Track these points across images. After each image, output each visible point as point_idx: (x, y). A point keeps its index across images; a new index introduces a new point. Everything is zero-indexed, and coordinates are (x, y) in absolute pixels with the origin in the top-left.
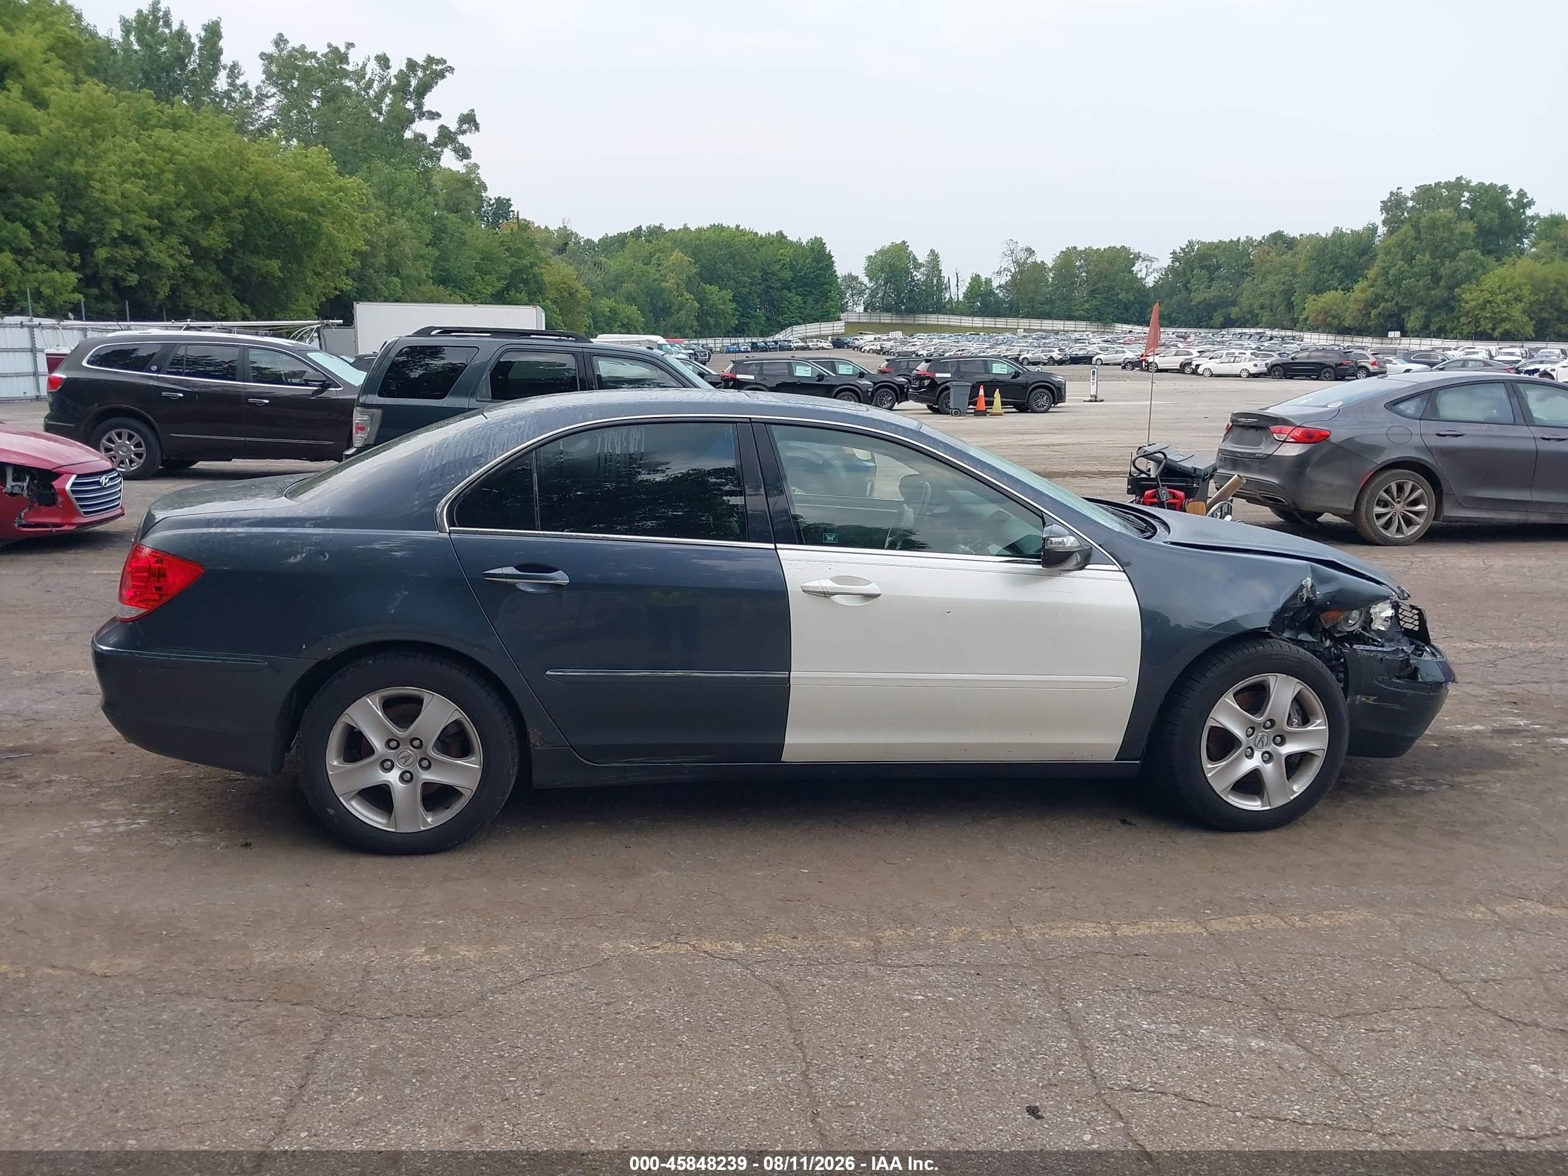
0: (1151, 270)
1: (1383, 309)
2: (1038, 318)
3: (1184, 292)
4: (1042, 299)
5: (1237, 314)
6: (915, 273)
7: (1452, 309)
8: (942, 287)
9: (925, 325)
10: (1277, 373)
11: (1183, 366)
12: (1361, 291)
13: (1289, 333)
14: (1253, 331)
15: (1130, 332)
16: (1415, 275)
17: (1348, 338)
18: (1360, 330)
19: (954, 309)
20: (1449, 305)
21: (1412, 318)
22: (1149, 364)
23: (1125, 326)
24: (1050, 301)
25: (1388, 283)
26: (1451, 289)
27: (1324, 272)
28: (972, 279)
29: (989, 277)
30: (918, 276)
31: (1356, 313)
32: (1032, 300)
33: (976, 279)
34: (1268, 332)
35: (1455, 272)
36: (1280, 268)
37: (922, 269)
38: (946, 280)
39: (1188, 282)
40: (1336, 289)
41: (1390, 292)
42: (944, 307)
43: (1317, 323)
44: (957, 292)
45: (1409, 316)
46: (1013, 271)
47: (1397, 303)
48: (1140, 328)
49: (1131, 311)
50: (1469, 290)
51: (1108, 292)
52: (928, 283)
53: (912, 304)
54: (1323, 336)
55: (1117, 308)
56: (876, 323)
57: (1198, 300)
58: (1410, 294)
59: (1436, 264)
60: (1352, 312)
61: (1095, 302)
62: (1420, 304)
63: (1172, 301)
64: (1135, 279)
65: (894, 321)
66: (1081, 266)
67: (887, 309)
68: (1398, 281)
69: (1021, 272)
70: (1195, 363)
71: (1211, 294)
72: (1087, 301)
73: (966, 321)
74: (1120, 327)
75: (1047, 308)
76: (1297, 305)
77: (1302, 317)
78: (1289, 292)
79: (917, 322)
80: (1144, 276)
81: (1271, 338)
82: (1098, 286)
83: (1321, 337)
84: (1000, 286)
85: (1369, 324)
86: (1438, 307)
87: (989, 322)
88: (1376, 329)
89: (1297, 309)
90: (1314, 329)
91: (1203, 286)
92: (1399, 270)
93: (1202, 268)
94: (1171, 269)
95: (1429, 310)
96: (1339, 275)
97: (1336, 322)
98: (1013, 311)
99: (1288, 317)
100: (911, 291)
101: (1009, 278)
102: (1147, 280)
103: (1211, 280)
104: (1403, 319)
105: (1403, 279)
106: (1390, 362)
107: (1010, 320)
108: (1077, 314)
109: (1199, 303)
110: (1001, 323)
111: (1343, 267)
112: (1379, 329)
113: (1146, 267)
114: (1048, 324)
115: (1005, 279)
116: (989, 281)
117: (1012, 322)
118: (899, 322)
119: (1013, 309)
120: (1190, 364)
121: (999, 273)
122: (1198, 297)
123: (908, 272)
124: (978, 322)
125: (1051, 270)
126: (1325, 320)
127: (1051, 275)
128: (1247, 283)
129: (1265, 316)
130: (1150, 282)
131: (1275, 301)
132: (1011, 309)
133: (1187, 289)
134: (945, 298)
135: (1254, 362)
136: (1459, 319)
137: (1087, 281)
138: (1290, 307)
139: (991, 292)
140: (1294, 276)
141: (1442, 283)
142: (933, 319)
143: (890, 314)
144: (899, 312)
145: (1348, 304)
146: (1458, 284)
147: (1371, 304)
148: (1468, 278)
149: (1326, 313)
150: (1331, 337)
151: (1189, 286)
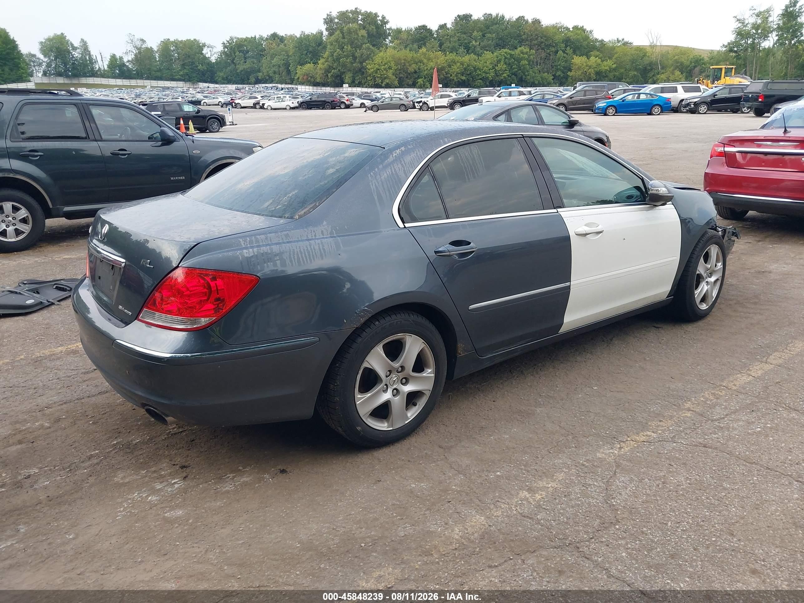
0: (213, 53)
1: (333, 73)
2: (155, 80)
3: (233, 65)
4: (155, 69)
5: (262, 76)
6: (73, 53)
7: (363, 73)
8: (92, 61)
9: (86, 84)
10: (304, 107)
11: (255, 104)
12: (322, 64)
13: (290, 86)
14: (271, 85)
15: (208, 87)
16: (345, 56)
17: (319, 88)
18: (324, 84)
19: (103, 75)
20: (362, 71)
21: (347, 78)
22: (236, 104)
23: (204, 84)
24: (160, 70)
25: (334, 60)
26: (361, 63)
27: (302, 54)
28: (111, 56)
29: (121, 55)
30: (77, 54)
31: (321, 75)
32: (149, 69)
33: (113, 57)
34: (280, 86)
35: (362, 55)
36: (281, 52)
37: (78, 50)
38: (94, 57)
39: (234, 59)
40: (310, 63)
41: (335, 64)
42: (96, 73)
43: (303, 80)
44: (103, 64)
45: (345, 76)
46: (135, 52)
47: (339, 70)
48: (213, 85)
49: (206, 76)
50: (369, 63)
51: (192, 65)
52: (83, 59)
53: (76, 71)
54: (307, 87)
55: (198, 74)
56: (54, 83)
57: (240, 69)
58: (344, 65)
59: (353, 51)
60: (319, 75)
61: (185, 71)
62: (349, 70)
63: (227, 70)
64: (205, 58)
65: (66, 82)
66: (174, 50)
67: (59, 74)
68: (338, 59)
69: (140, 53)
70: (261, 103)
71: (247, 66)
72: (181, 70)
73: (112, 82)
74: (202, 85)
75: (159, 74)
76: (292, 71)
77: (296, 78)
78: (287, 65)
79: (81, 82)
80: (209, 56)
81: (282, 89)
82: (186, 61)
83: (306, 88)
84: (128, 61)
85: (328, 80)
86: (356, 72)
87: (126, 82)
88: (331, 83)
89: (293, 74)
90: (302, 84)
91: (242, 61)
92: (338, 53)
93: (240, 51)
94: (224, 53)
95: (353, 74)
96: (310, 56)
97: (312, 80)
98: (139, 75)
99: (288, 77)
100: (73, 64)
101: (133, 56)
102: (212, 58)
103: (245, 58)
104: (343, 78)
105: (340, 58)
106: (354, 99)
107: (138, 81)
108: (176, 77)
109: (242, 71)
110: (133, 82)
111: (311, 52)
112: (333, 83)
113: (210, 51)
114: (162, 83)
115: (131, 57)
116: (121, 58)
117: (140, 82)
118: (69, 82)
119: (140, 75)
120: (259, 103)
121: (126, 53)
122: (240, 68)
123: (69, 52)
124: (119, 82)
125: (157, 52)
126: (308, 79)
127: (157, 55)
128: (264, 60)
129: (277, 77)
130: (213, 59)
131: (281, 69)
132: (138, 74)
133: (234, 63)
134: (96, 68)
135: (292, 101)
136: (367, 78)
137: (179, 59)
138: (289, 72)
139: (124, 65)
140: (288, 56)
141: (357, 60)
142: (91, 80)
143: (62, 78)
144: (67, 76)
145: (316, 71)
146: (364, 61)
147: (327, 71)
148: (368, 58)
149: (307, 75)
150: (311, 88)
151: (234, 61)
